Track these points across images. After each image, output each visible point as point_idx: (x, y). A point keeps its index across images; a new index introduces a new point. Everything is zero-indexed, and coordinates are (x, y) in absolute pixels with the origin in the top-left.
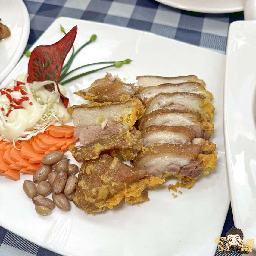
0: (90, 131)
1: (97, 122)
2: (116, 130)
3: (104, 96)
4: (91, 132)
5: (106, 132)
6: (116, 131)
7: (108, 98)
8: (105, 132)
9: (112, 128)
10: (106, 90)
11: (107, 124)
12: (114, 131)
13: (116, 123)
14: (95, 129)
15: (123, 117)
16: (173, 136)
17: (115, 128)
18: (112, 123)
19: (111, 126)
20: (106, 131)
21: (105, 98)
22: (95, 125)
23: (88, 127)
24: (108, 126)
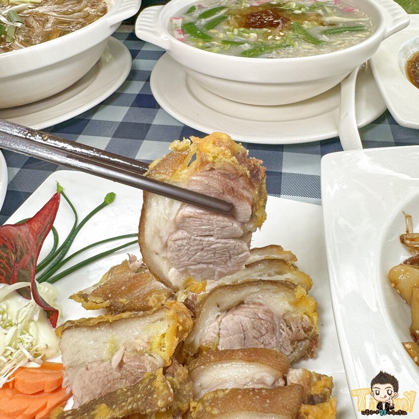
0: (92, 374)
1: (105, 354)
2: (141, 369)
3: (121, 300)
4: (95, 376)
5: (122, 375)
6: (140, 371)
7: (128, 302)
8: (119, 374)
9: (132, 364)
10: (123, 288)
11: (123, 356)
12: (136, 370)
13: (139, 354)
14: (102, 369)
15: (151, 341)
16: (247, 371)
17: (138, 365)
18: (133, 355)
19: (131, 361)
20: (121, 372)
21: (121, 303)
22: (102, 361)
23: (89, 367)
24: (125, 360)
